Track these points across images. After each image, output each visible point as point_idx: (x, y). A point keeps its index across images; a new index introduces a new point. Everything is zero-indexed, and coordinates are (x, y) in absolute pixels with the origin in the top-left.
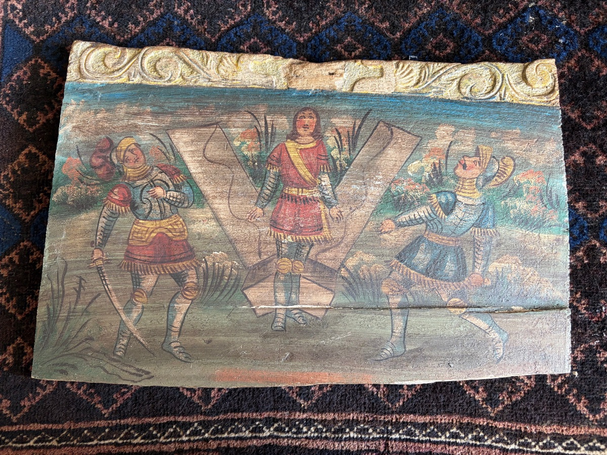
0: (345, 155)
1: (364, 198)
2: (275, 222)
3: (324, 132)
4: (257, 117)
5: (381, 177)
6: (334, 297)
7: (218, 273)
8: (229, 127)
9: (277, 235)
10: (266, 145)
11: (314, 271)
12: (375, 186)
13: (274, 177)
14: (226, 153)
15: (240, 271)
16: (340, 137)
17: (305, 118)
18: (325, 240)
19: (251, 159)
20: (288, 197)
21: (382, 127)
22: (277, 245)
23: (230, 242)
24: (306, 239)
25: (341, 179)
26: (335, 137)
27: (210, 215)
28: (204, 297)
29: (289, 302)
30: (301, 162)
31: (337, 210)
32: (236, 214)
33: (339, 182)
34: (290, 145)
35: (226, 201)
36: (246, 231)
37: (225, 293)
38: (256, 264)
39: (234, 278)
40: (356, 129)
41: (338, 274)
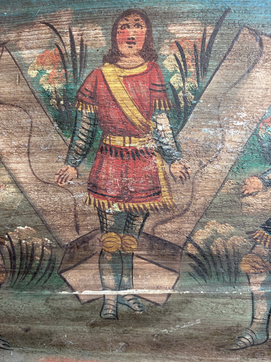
0: (191, 82)
1: (220, 146)
2: (95, 186)
3: (159, 48)
4: (58, 30)
5: (245, 115)
6: (178, 279)
7: (27, 253)
8: (20, 49)
9: (99, 203)
10: (74, 74)
11: (152, 248)
12: (236, 128)
13: (89, 121)
14: (19, 89)
15: (54, 250)
16: (183, 56)
17: (129, 27)
18: (165, 208)
19: (54, 96)
20: (111, 150)
21: (246, 37)
22: (99, 216)
23: (37, 213)
24: (139, 207)
25: (185, 121)
26: (175, 55)
27: (7, 178)
28: (14, 280)
29: (120, 286)
30: (126, 96)
31: (180, 166)
32: (41, 176)
33: (183, 125)
34: (108, 70)
35: (26, 159)
36: (57, 199)
37: (39, 276)
38: (73, 242)
39: (47, 258)
40: (207, 40)
41: (184, 252)
